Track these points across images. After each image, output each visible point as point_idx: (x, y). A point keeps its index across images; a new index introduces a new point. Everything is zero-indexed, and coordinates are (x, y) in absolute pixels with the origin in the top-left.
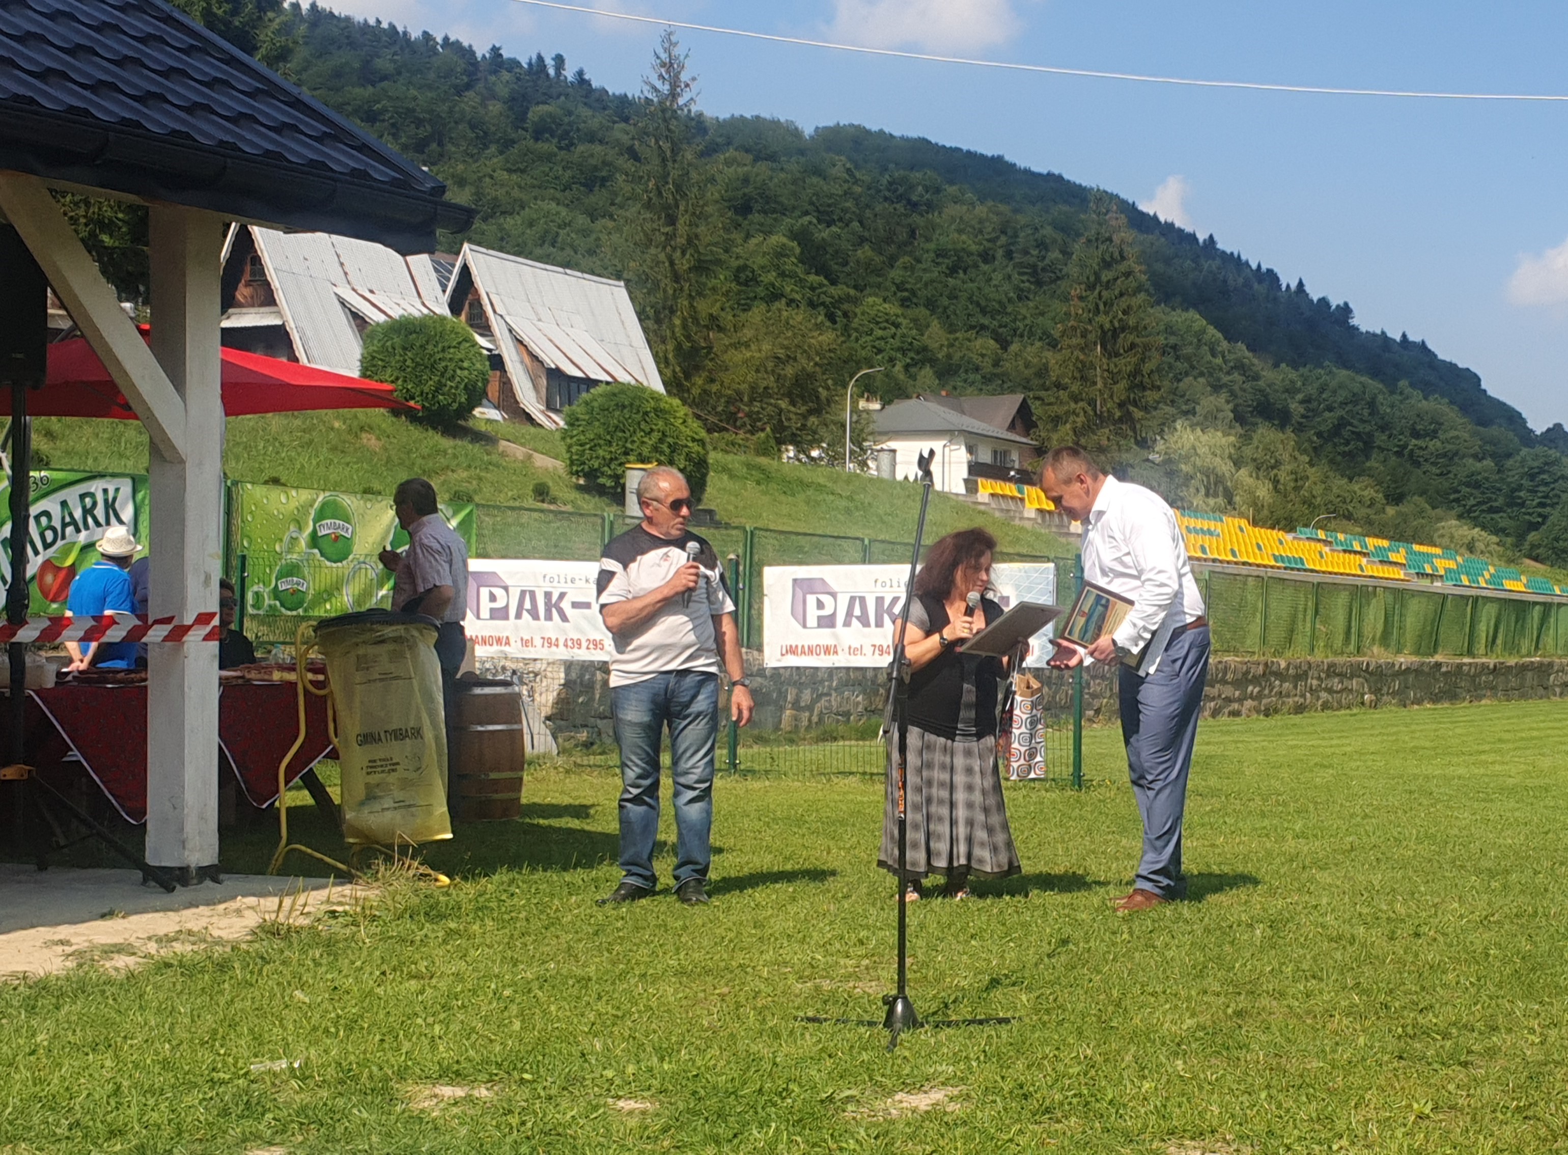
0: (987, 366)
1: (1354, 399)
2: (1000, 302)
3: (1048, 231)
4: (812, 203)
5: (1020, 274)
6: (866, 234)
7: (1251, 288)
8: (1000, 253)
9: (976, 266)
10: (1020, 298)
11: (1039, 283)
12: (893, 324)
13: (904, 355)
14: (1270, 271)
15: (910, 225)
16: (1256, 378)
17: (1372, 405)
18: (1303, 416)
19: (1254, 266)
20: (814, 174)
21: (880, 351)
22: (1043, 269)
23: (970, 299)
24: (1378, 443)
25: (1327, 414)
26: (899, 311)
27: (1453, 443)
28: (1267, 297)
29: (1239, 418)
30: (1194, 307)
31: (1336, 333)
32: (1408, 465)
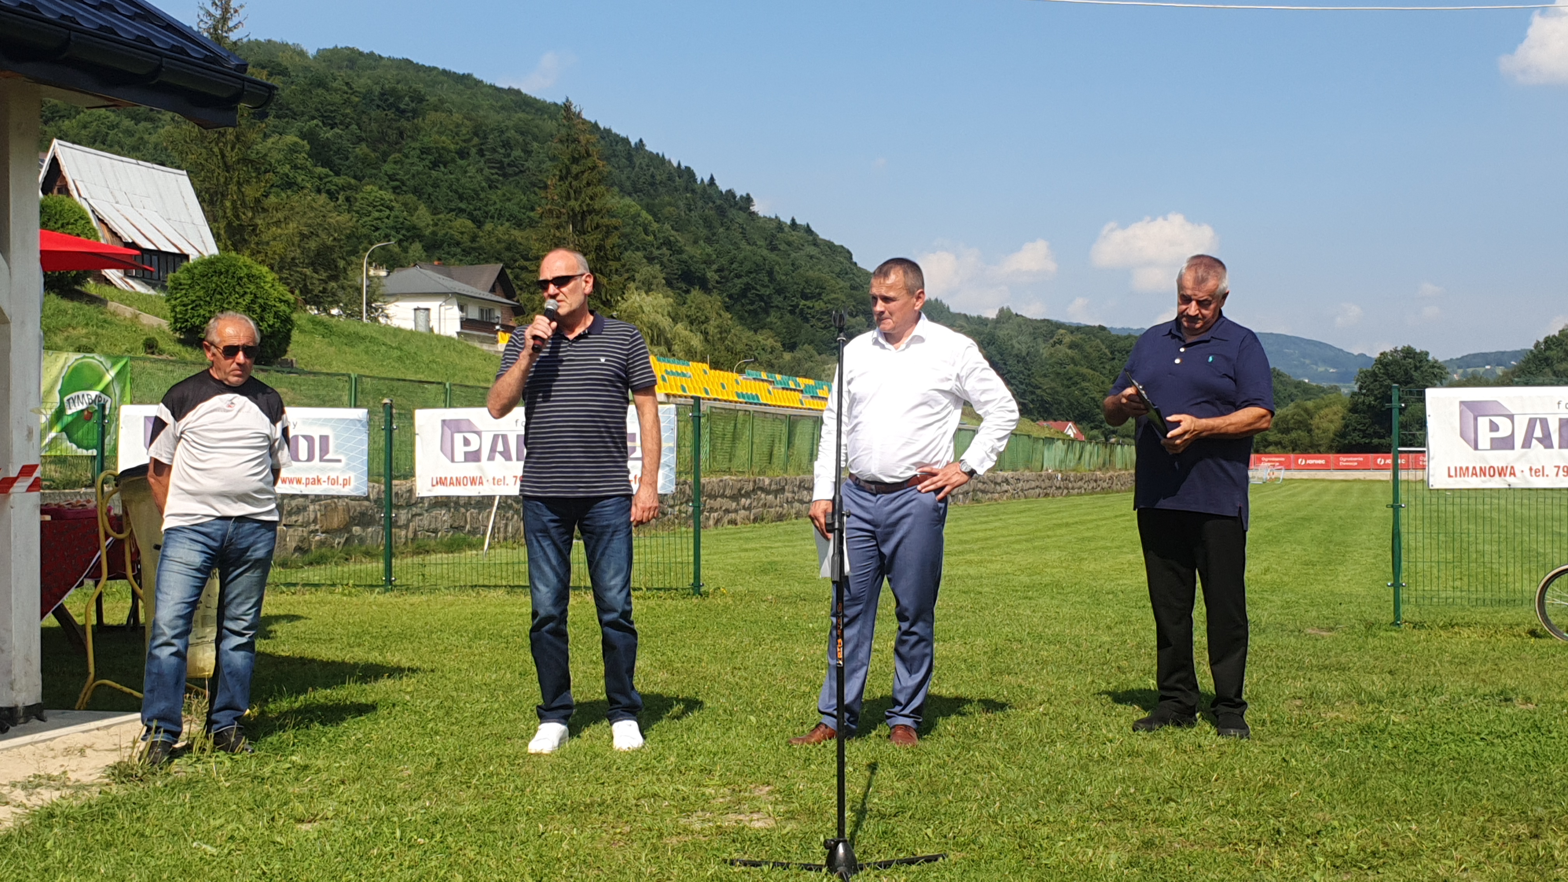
0: (466, 239)
1: (758, 268)
2: (473, 190)
3: (511, 133)
4: (318, 110)
5: (489, 168)
6: (363, 135)
7: (674, 181)
8: (474, 151)
9: (453, 161)
10: (490, 187)
11: (505, 175)
12: (387, 207)
13: (398, 232)
14: (688, 169)
15: (398, 128)
16: (680, 251)
17: (770, 273)
18: (717, 282)
19: (675, 164)
20: (319, 86)
21: (377, 229)
22: (509, 165)
23: (450, 187)
24: (776, 303)
25: (736, 281)
26: (392, 197)
28: (686, 189)
29: (669, 283)
30: (630, 195)
31: (741, 217)
32: (799, 320)
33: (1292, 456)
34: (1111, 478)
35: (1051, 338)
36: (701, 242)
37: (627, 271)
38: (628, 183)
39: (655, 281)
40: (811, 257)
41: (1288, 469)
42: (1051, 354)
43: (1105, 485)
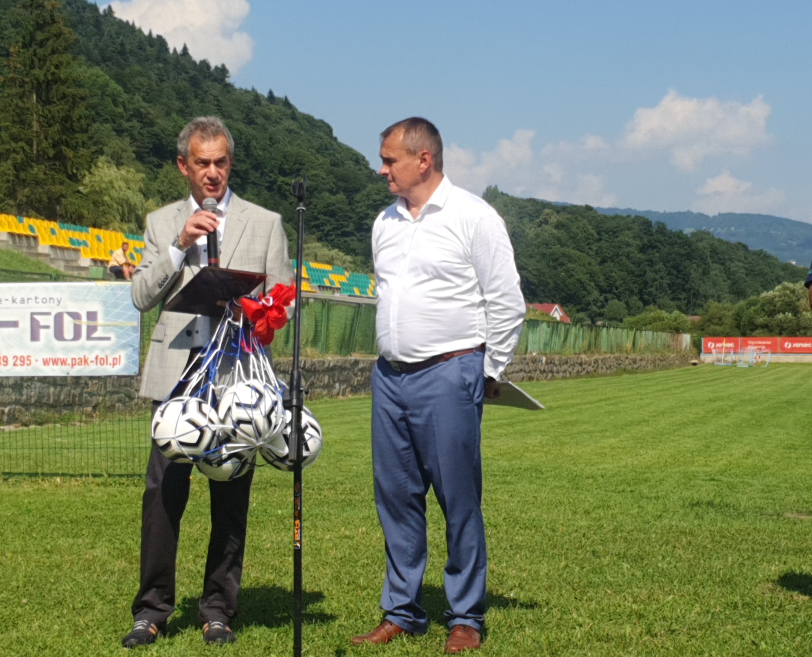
7: (145, 50)
14: (160, 37)
16: (152, 124)
19: (146, 32)
24: (253, 179)
27: (313, 180)
28: (158, 59)
29: (140, 157)
30: (98, 64)
31: (215, 90)
32: (277, 198)
33: (779, 339)
34: (596, 361)
35: (537, 217)
36: (174, 115)
37: (95, 144)
38: (96, 52)
39: (124, 155)
40: (290, 131)
41: (774, 352)
42: (537, 235)
43: (590, 369)
